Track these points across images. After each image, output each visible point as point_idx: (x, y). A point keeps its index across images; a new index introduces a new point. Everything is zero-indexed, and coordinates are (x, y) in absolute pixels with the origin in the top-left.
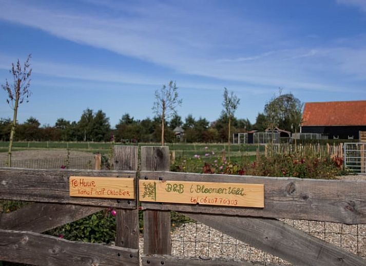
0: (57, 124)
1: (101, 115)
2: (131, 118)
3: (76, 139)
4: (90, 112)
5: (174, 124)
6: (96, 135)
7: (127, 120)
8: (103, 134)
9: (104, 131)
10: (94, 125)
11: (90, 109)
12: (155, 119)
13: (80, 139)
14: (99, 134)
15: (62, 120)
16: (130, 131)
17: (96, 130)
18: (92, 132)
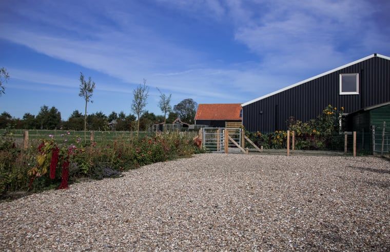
0: (24, 117)
1: (54, 110)
2: (80, 113)
3: (35, 128)
4: (46, 108)
5: (112, 118)
6: (50, 125)
7: (77, 114)
8: (56, 125)
9: (56, 122)
10: (49, 117)
11: (46, 106)
12: (97, 114)
13: (38, 128)
14: (53, 124)
15: (29, 114)
16: (75, 122)
17: (50, 121)
18: (47, 123)
